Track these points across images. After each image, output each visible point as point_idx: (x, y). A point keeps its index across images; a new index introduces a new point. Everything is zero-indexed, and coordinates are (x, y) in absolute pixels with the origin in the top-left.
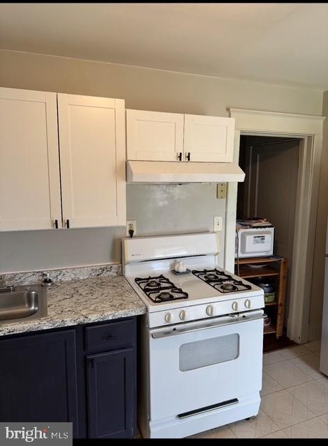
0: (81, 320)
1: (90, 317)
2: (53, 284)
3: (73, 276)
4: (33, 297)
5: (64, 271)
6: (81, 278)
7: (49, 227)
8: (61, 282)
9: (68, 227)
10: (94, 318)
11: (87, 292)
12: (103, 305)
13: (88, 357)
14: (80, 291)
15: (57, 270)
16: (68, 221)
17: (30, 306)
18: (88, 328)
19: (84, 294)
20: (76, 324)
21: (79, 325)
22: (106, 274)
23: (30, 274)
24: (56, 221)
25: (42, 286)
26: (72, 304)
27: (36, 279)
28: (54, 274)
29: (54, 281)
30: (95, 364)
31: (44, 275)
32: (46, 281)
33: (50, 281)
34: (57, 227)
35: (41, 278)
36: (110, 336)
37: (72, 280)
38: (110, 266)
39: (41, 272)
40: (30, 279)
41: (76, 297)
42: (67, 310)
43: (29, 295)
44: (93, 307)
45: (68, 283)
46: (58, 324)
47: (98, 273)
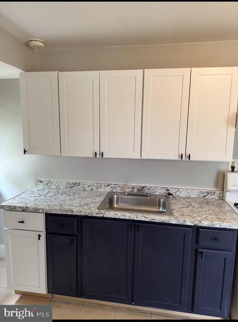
0: (197, 222)
1: (203, 222)
2: (173, 197)
3: (186, 194)
4: (162, 202)
5: (180, 189)
6: (192, 196)
7: (177, 158)
8: (178, 196)
9: (189, 159)
10: (205, 223)
11: (198, 206)
12: (211, 217)
13: (199, 250)
14: (193, 205)
15: (177, 188)
16: (189, 155)
17: (159, 208)
18: (201, 230)
19: (196, 206)
20: (192, 225)
21: (194, 226)
22: (210, 197)
23: (159, 188)
24: (182, 155)
25: (167, 197)
26: (189, 212)
27: (162, 192)
28: (174, 191)
29: (174, 195)
30: (203, 256)
31: (168, 190)
32: (169, 194)
33: (172, 194)
34: (182, 159)
35: (166, 191)
36: (216, 239)
37: (186, 196)
38: (213, 192)
39: (167, 188)
40: (159, 191)
41: (190, 208)
42: (186, 214)
43: (159, 201)
44: (204, 216)
45: (184, 198)
46: (181, 222)
47: (204, 195)
